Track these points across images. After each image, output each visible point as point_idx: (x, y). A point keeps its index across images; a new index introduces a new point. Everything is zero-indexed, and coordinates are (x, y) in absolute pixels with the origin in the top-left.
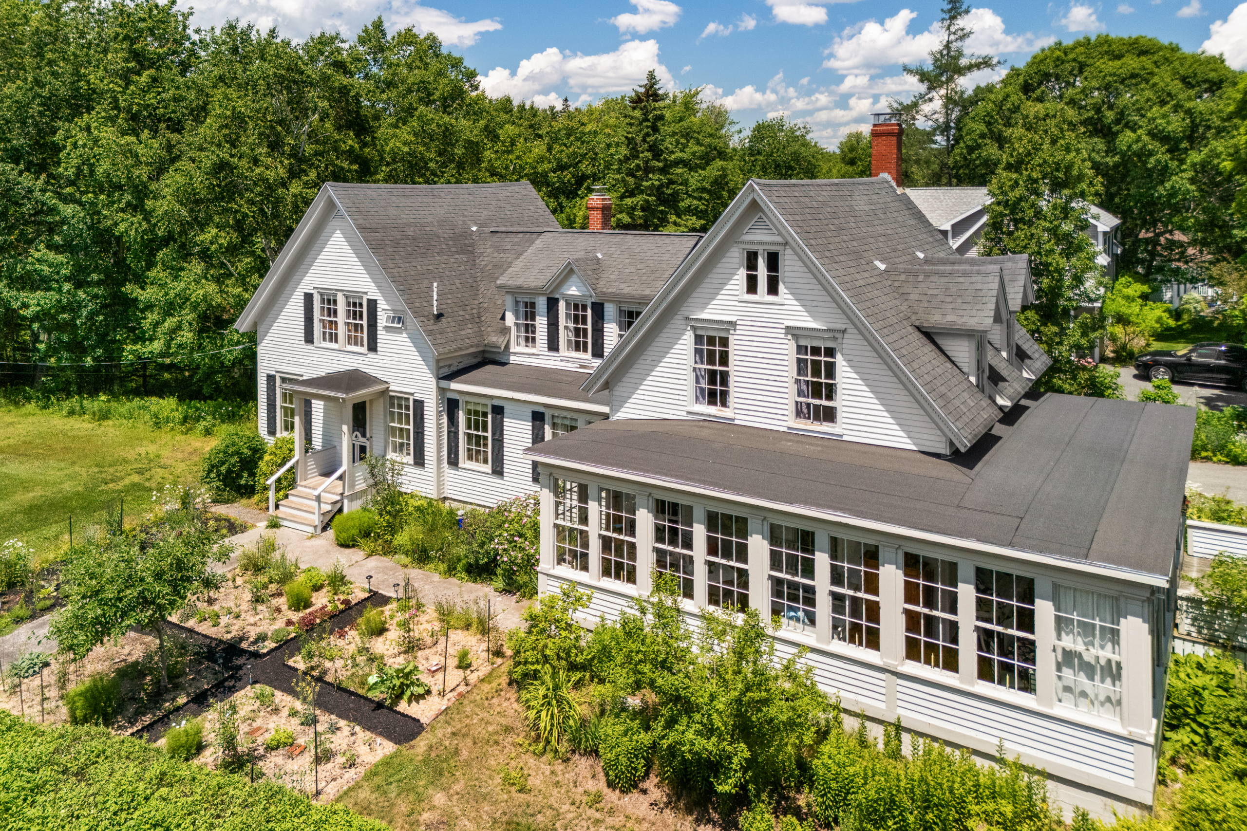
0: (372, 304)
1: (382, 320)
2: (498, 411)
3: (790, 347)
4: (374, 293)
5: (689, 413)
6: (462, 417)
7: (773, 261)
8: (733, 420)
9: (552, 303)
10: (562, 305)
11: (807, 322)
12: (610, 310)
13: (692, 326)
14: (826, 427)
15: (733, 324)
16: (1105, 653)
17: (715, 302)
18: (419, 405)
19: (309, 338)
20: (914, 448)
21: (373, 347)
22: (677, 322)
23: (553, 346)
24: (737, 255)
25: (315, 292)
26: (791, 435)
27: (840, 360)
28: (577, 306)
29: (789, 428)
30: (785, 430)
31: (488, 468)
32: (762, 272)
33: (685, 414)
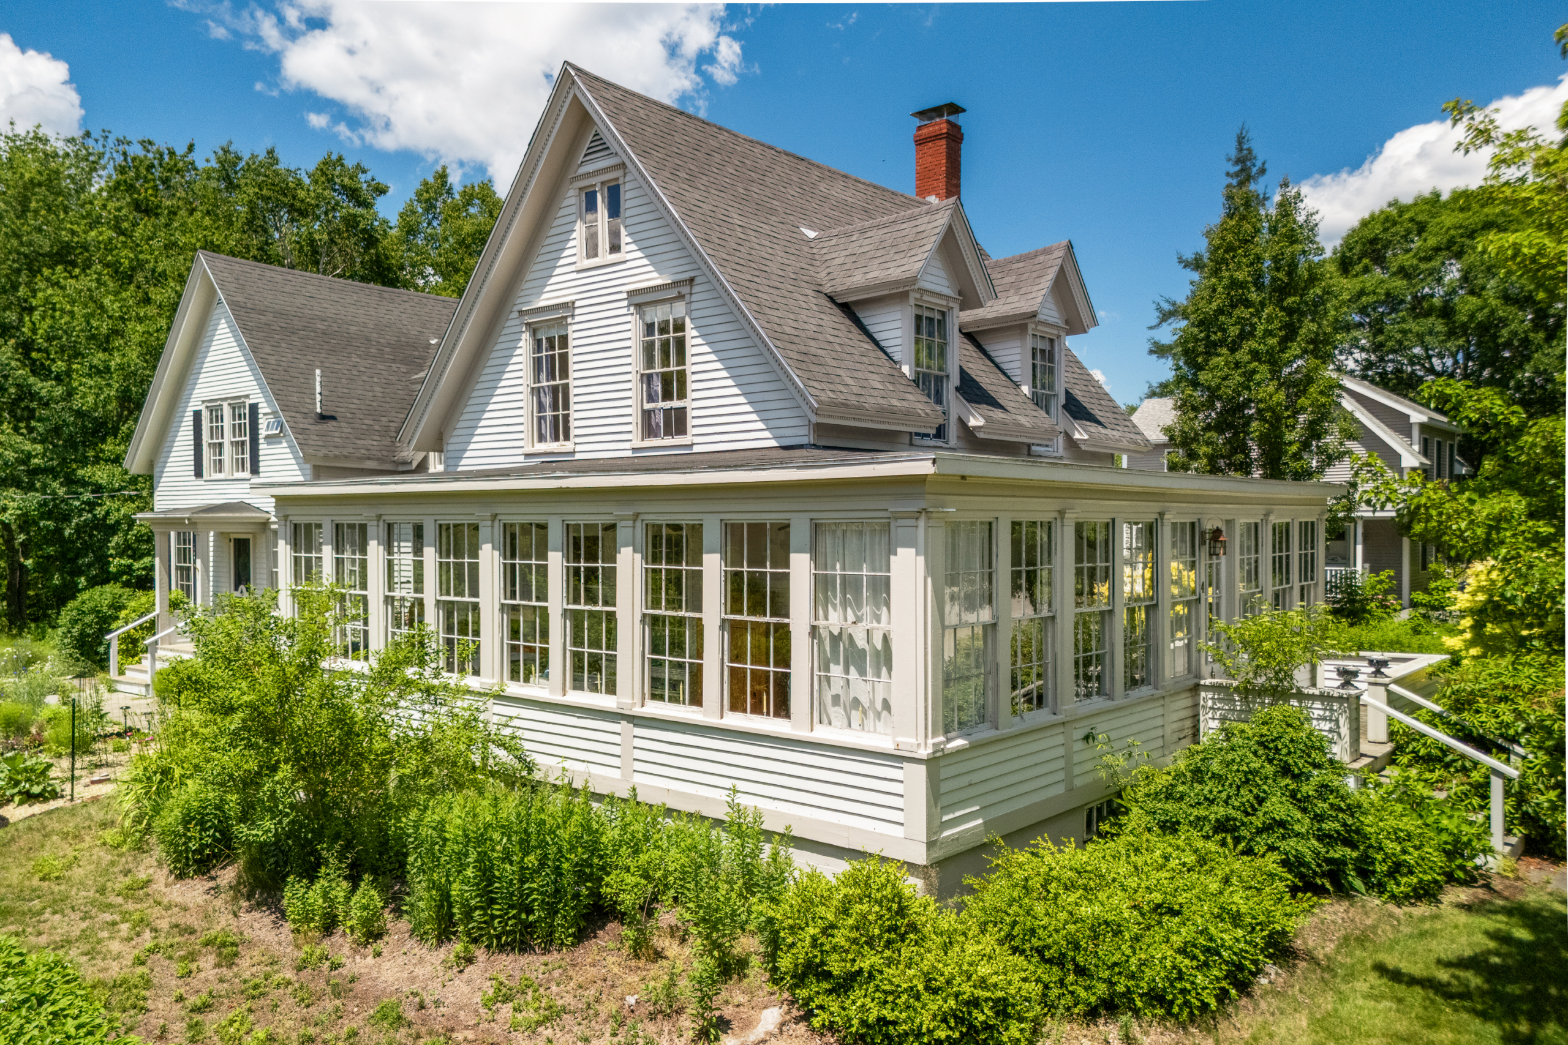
0: (254, 408)
1: (264, 428)
3: (636, 326)
4: (257, 397)
5: (527, 455)
7: (614, 198)
8: (574, 453)
11: (652, 279)
13: (528, 324)
14: (675, 441)
15: (569, 306)
17: (553, 280)
19: (198, 473)
20: (773, 443)
21: (255, 468)
22: (512, 322)
24: (573, 201)
25: (202, 407)
29: (634, 450)
30: (629, 454)
32: (602, 219)
33: (522, 459)
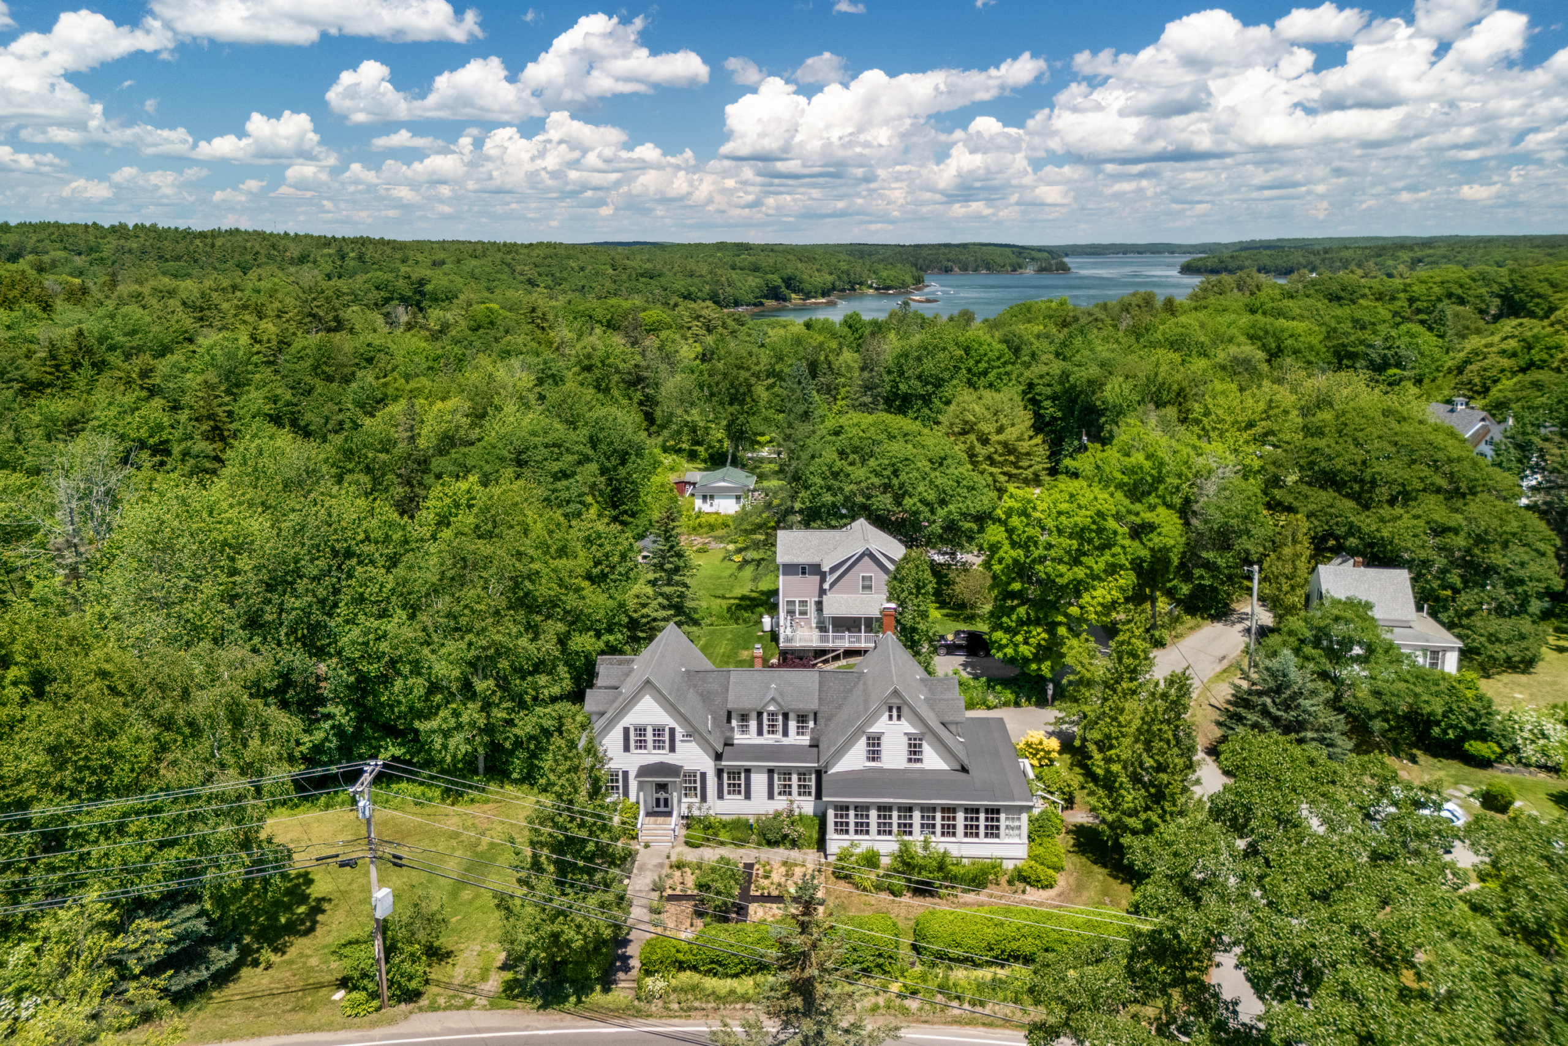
0: (672, 731)
1: (678, 736)
2: (748, 771)
3: (905, 740)
5: (864, 766)
6: (725, 776)
7: (899, 709)
8: (881, 767)
9: (760, 715)
10: (765, 715)
11: (913, 731)
12: (792, 716)
13: (866, 734)
14: (918, 765)
15: (883, 733)
16: (1017, 823)
17: (875, 725)
18: (703, 775)
19: (627, 749)
20: (949, 769)
21: (672, 749)
23: (760, 733)
24: (885, 707)
25: (631, 726)
26: (905, 771)
27: (924, 743)
28: (772, 714)
30: (905, 768)
31: (742, 796)
32: (895, 713)
33: (862, 767)
